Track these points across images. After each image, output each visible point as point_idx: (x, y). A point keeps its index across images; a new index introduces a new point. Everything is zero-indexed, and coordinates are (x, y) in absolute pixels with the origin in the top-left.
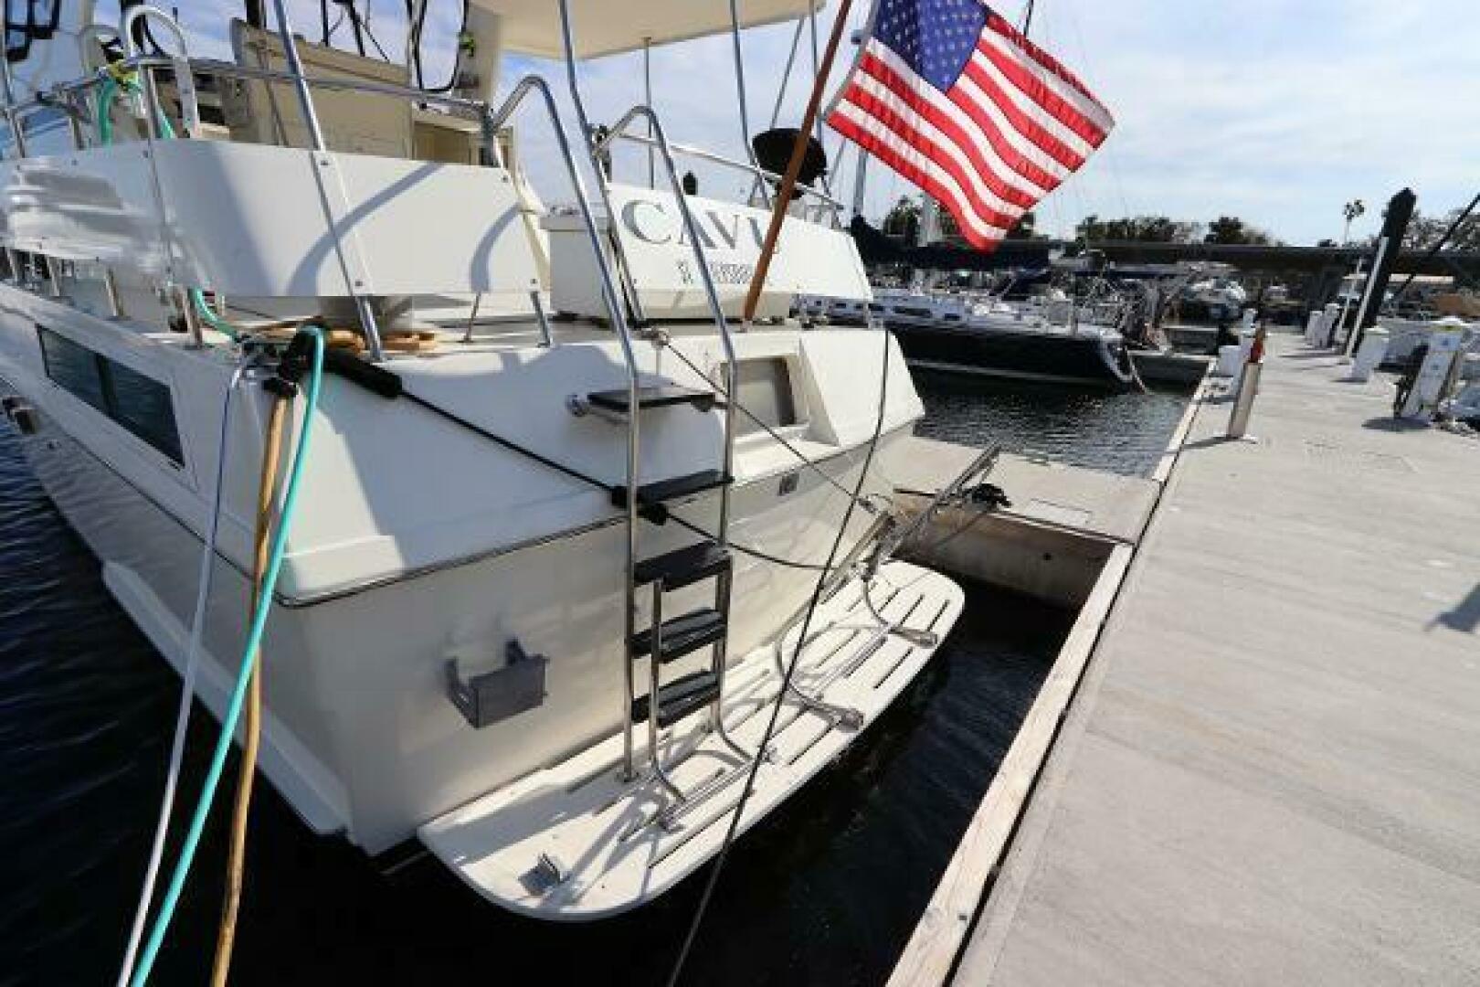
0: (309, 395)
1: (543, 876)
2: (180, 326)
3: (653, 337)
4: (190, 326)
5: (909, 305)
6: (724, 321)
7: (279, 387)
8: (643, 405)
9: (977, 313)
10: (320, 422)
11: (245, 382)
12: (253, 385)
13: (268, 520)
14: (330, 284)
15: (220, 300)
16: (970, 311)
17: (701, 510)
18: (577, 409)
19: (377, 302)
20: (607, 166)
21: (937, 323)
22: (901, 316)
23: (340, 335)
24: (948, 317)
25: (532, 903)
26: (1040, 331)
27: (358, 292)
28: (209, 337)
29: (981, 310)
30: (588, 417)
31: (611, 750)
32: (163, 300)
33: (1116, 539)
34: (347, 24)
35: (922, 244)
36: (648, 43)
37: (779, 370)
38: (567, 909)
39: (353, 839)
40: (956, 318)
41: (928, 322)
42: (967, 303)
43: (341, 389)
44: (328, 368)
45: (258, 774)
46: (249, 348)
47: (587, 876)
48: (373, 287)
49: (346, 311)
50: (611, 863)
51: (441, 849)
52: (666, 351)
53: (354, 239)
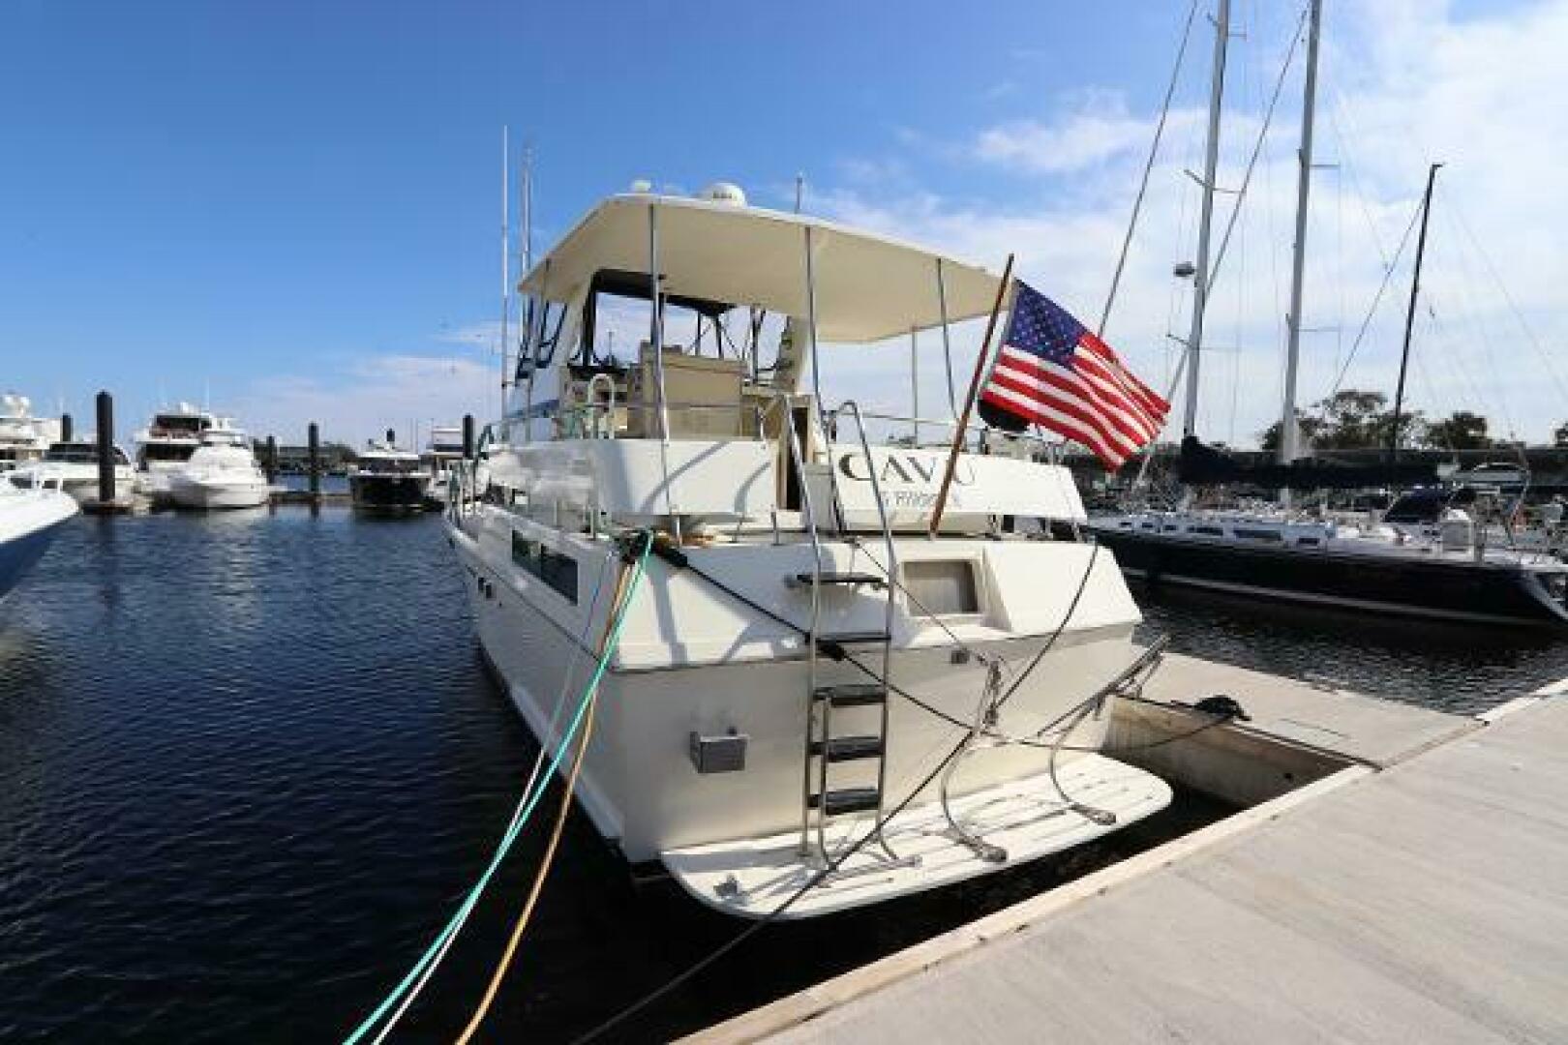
0: (641, 563)
1: (729, 888)
2: (587, 530)
3: (851, 542)
4: (592, 530)
5: (1250, 527)
6: (890, 534)
7: (628, 560)
8: (823, 582)
9: (1340, 536)
10: (644, 578)
11: (613, 557)
12: (615, 559)
13: (612, 624)
14: (660, 508)
15: (609, 516)
16: (1331, 534)
17: (871, 658)
18: (789, 583)
19: (683, 518)
20: (834, 435)
21: (1286, 546)
22: (1243, 540)
23: (662, 534)
24: (1302, 541)
25: (719, 900)
26: (1430, 557)
27: (674, 511)
28: (600, 536)
29: (1348, 534)
30: (797, 590)
31: (794, 839)
32: (581, 517)
33: (1352, 759)
34: (713, 331)
35: (1287, 461)
36: (914, 329)
37: (965, 571)
38: (739, 907)
39: (622, 845)
40: (1315, 541)
41: (1275, 545)
42: (1329, 524)
43: (658, 563)
44: (651, 552)
45: (574, 798)
46: (617, 540)
47: (755, 896)
48: (682, 510)
49: (666, 522)
50: (773, 894)
51: (672, 867)
52: (859, 552)
53: (676, 485)
